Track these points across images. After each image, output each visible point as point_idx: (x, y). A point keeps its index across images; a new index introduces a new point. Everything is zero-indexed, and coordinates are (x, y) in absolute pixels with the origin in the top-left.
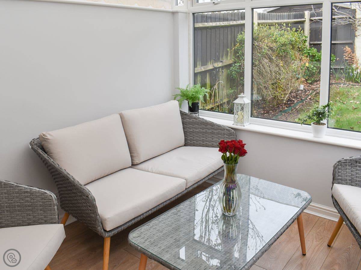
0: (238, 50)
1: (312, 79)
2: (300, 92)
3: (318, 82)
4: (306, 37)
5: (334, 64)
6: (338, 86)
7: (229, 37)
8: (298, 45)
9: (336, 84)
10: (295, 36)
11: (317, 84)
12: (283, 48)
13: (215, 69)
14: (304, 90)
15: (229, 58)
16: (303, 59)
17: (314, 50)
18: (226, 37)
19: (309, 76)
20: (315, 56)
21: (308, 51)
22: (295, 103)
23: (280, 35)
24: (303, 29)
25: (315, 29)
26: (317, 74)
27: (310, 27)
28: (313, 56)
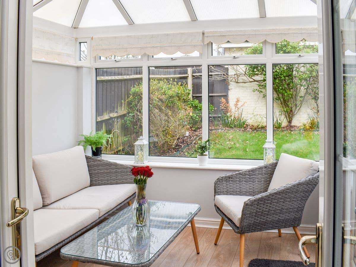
0: (131, 102)
1: (195, 127)
2: (186, 138)
3: (201, 129)
4: (189, 90)
5: (213, 113)
6: (217, 131)
7: (123, 89)
8: (184, 97)
9: (216, 129)
10: (181, 89)
11: (200, 131)
12: (170, 100)
13: (111, 118)
14: (189, 136)
15: (123, 109)
16: (188, 109)
17: (197, 102)
18: (121, 89)
19: (193, 124)
20: (198, 106)
21: (192, 103)
22: (182, 147)
23: (168, 89)
24: (187, 83)
25: (196, 84)
26: (199, 122)
27: (192, 81)
28: (196, 107)
